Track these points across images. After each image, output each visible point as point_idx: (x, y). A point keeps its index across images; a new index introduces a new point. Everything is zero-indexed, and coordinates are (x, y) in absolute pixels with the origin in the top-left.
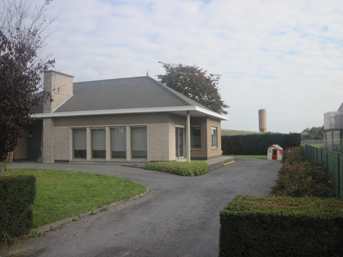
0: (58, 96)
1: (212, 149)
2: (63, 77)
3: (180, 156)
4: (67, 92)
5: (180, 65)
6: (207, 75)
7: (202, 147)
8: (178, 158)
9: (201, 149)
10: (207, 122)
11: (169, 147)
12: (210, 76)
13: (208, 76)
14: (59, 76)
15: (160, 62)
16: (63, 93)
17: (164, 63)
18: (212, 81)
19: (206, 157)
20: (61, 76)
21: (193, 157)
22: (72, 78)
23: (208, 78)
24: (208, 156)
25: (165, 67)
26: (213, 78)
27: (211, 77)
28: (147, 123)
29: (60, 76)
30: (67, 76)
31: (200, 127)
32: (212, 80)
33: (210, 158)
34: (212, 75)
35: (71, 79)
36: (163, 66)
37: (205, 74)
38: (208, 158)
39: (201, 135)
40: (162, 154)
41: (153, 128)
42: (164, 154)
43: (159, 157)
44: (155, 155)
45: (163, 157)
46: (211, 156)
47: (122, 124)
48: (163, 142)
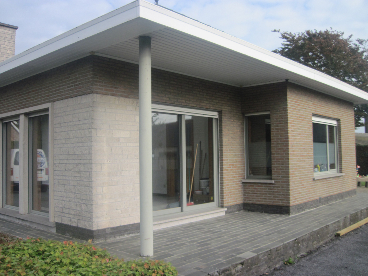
1: (314, 180)
3: (188, 205)
7: (274, 176)
9: (271, 179)
10: (287, 100)
12: (357, 43)
13: (354, 44)
15: (275, 31)
18: (363, 52)
19: (285, 204)
22: (12, 30)
23: (353, 46)
24: (292, 203)
25: (284, 37)
26: (363, 46)
27: (360, 46)
28: (49, 102)
32: (361, 50)
34: (361, 42)
36: (281, 36)
37: (350, 41)
38: (291, 208)
39: (272, 138)
40: (77, 204)
41: (61, 116)
42: (82, 205)
43: (73, 213)
44: (65, 207)
45: (79, 214)
46: (309, 198)
47: (14, 110)
48: (80, 162)
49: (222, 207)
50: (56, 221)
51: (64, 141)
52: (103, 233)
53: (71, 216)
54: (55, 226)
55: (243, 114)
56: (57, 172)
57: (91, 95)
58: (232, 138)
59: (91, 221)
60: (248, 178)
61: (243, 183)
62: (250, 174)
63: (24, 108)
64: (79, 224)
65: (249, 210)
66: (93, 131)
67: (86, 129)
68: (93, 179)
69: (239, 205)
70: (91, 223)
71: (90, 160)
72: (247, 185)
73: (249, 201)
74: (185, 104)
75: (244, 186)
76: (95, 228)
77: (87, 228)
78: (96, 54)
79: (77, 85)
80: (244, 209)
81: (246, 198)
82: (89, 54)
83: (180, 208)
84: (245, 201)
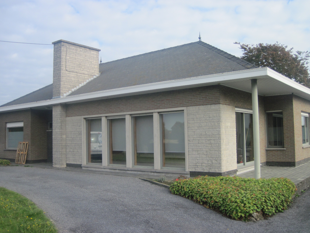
0: (72, 75)
1: (303, 148)
2: (82, 50)
3: (247, 161)
4: (89, 70)
5: (261, 45)
6: (294, 53)
7: (285, 146)
8: (244, 165)
9: (284, 147)
10: (293, 104)
11: (221, 148)
12: (297, 54)
13: (295, 55)
14: (74, 48)
15: (236, 43)
16: (82, 71)
17: (241, 44)
18: (301, 60)
19: (292, 161)
20: (79, 49)
21: (271, 161)
22: (97, 52)
23: (294, 56)
24: (296, 161)
26: (301, 56)
27: (299, 56)
28: (185, 106)
29: (76, 48)
30: (88, 49)
31: (281, 113)
32: (299, 59)
33: (300, 163)
34: (299, 53)
35: (96, 53)
36: (241, 47)
37: (291, 52)
38: (296, 163)
39: (284, 125)
40: (209, 160)
41: (194, 115)
42: (213, 160)
43: (205, 165)
44: (198, 162)
45: (210, 165)
46: (301, 158)
47: (148, 110)
48: (211, 138)
50: (190, 170)
51: (197, 128)
53: (203, 167)
54: (189, 173)
55: (265, 111)
56: (191, 144)
57: (218, 105)
58: (262, 125)
59: (220, 168)
60: (268, 147)
61: (266, 150)
62: (269, 145)
64: (210, 171)
65: (270, 166)
66: (221, 123)
67: (215, 122)
69: (264, 163)
70: (220, 169)
71: (219, 137)
72: (269, 151)
73: (270, 160)
74: (246, 107)
75: (266, 152)
76: (222, 172)
77: (216, 172)
78: (221, 84)
79: (207, 99)
80: (267, 165)
81: (268, 158)
83: (243, 163)
84: (267, 160)
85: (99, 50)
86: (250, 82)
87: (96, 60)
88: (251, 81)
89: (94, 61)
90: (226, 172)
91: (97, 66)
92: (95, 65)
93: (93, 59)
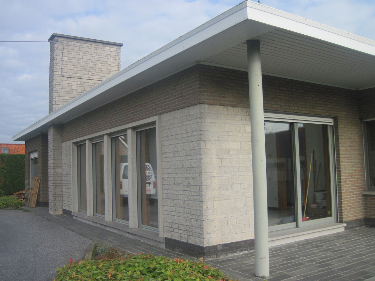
0: (73, 83)
2: (90, 46)
4: (102, 75)
8: (297, 226)
14: (75, 43)
16: (90, 76)
20: (85, 45)
22: (117, 47)
29: (79, 44)
30: (101, 44)
35: (115, 49)
40: (187, 219)
41: (168, 129)
42: (192, 220)
43: (183, 228)
44: (175, 222)
45: (189, 230)
47: (122, 125)
48: (189, 175)
49: (341, 222)
50: (165, 236)
51: (172, 155)
52: (215, 250)
53: (181, 232)
54: (164, 241)
55: (361, 119)
56: (166, 186)
57: (198, 106)
58: (350, 146)
59: (202, 237)
60: (369, 190)
61: (364, 195)
62: (371, 185)
63: (131, 122)
64: (189, 240)
65: (371, 226)
66: (202, 143)
67: (194, 141)
68: (203, 193)
69: (360, 220)
70: (201, 239)
71: (199, 173)
72: (369, 198)
73: (371, 216)
74: (297, 111)
75: (365, 199)
76: (206, 245)
77: (197, 244)
78: (202, 63)
79: (183, 96)
80: (365, 224)
81: (367, 212)
82: (195, 64)
83: (295, 223)
84: (366, 216)
85: (120, 45)
86: (245, 48)
87: (115, 59)
88: (248, 47)
89: (112, 61)
90: (219, 245)
91: (117, 68)
92: (113, 66)
93: (110, 58)
